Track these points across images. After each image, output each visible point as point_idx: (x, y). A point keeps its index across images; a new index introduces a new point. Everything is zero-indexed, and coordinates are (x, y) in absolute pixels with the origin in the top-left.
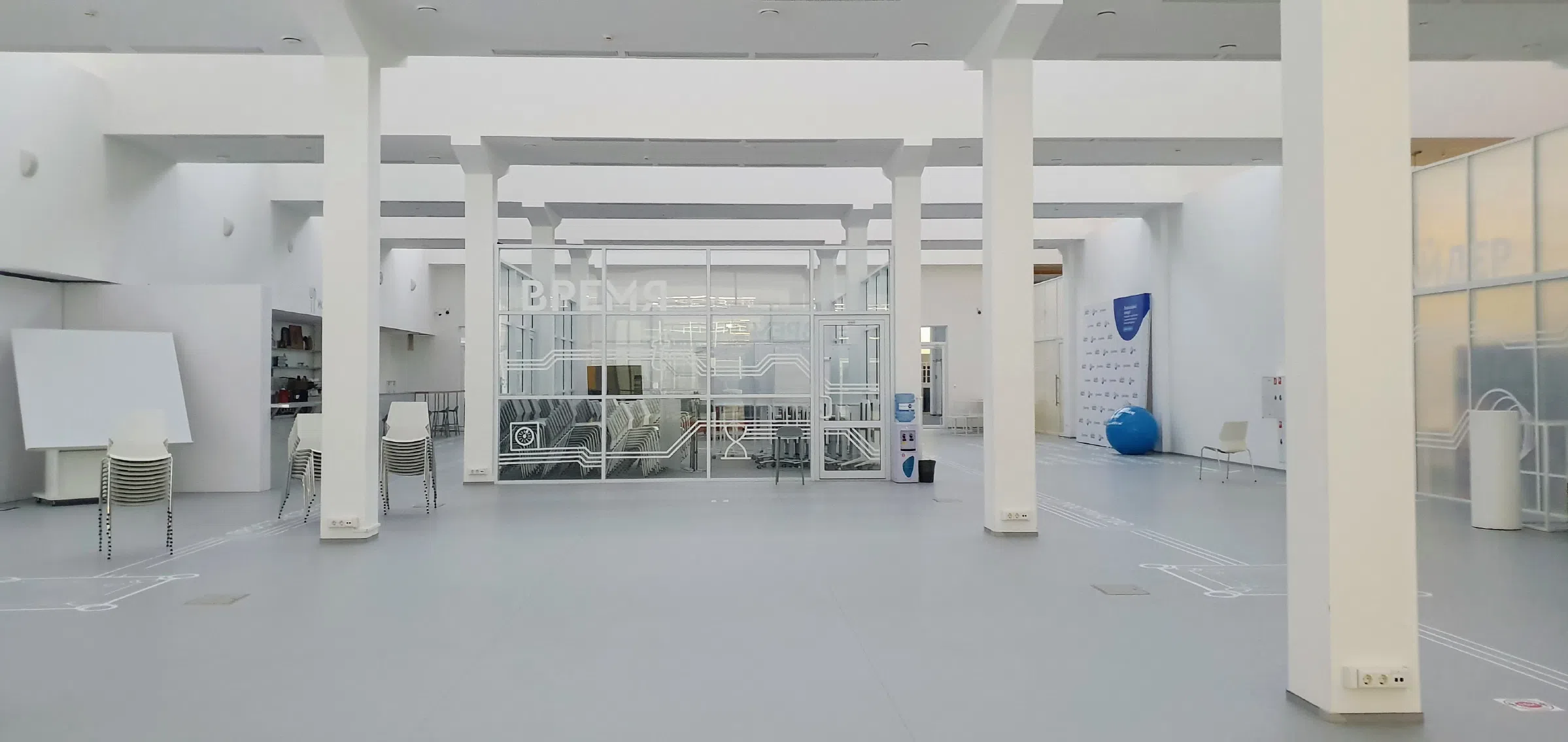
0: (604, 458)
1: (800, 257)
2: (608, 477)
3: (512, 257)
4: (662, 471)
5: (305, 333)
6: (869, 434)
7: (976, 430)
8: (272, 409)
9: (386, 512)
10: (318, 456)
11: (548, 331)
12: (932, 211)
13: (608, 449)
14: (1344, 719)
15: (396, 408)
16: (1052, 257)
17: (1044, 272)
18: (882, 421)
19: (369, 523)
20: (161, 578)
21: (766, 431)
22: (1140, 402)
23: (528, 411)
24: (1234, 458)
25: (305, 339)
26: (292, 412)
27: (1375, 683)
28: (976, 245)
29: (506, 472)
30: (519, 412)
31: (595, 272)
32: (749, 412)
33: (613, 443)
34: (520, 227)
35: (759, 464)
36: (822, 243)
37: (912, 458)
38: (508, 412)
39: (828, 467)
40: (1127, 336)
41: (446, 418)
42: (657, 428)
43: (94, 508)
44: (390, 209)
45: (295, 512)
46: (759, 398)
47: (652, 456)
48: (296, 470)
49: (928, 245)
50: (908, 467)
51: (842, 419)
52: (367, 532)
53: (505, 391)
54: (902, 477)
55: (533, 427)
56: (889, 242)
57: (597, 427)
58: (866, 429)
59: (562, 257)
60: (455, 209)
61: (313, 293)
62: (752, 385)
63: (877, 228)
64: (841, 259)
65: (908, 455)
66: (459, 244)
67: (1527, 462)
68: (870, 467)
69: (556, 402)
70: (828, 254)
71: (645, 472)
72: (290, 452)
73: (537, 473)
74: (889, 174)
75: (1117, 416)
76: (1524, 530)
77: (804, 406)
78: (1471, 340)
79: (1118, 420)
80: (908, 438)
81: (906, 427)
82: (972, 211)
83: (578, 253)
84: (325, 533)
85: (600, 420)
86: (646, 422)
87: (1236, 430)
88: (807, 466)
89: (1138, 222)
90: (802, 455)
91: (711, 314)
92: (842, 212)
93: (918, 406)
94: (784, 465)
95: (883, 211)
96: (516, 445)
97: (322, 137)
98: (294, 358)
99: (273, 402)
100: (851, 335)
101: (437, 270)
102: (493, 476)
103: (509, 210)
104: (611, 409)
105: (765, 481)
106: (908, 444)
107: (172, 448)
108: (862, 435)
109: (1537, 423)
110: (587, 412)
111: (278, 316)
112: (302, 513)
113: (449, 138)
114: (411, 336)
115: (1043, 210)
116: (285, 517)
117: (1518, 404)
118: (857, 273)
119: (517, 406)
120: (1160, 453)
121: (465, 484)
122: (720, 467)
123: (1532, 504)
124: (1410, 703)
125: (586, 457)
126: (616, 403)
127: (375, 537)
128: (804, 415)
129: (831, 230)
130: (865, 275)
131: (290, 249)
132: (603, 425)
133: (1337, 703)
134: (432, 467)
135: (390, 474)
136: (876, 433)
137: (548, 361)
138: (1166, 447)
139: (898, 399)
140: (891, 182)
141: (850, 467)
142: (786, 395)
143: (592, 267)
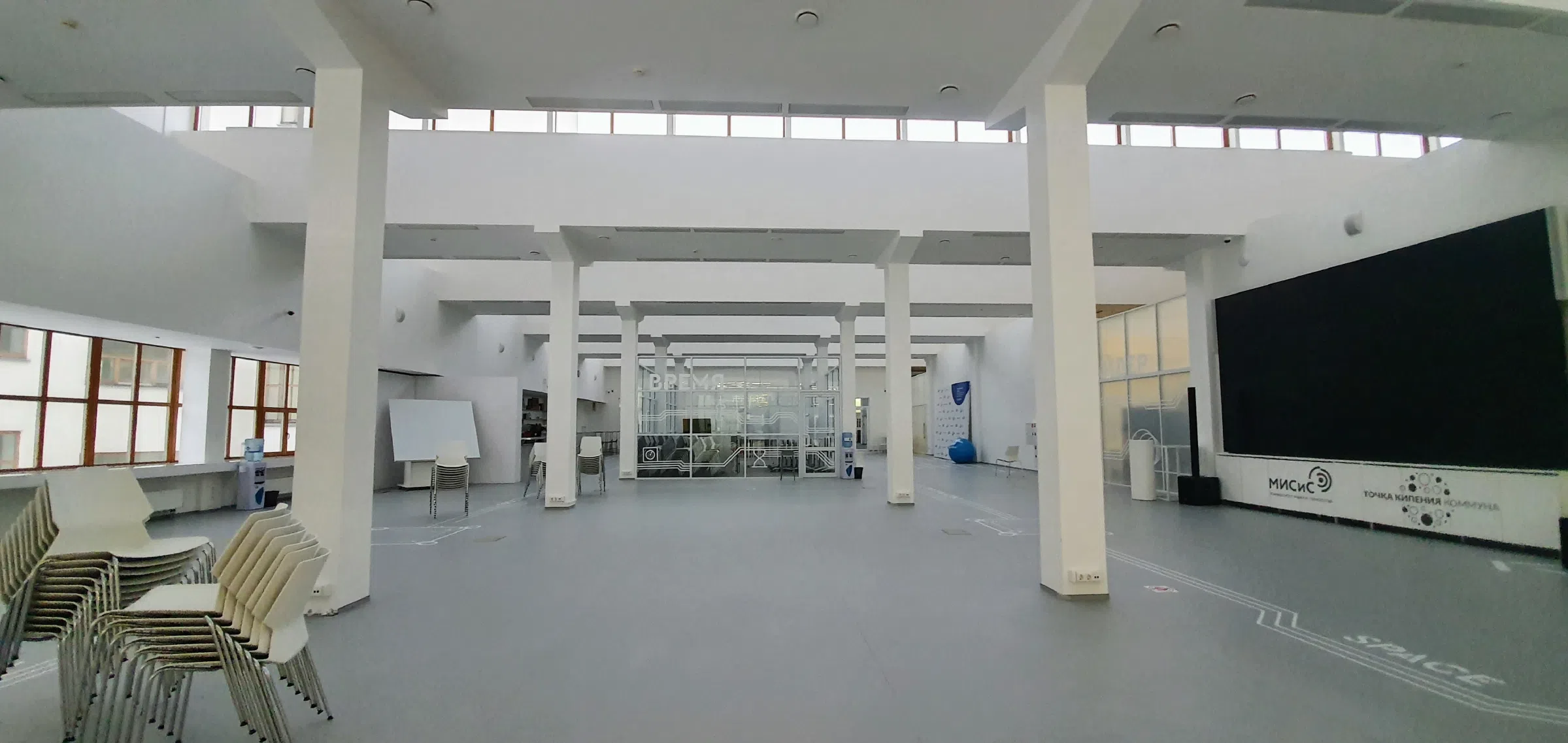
0: (691, 466)
1: (793, 362)
2: (693, 476)
3: (645, 362)
4: (721, 473)
5: (540, 401)
6: (830, 454)
7: (884, 452)
8: (522, 441)
9: (579, 494)
10: (544, 464)
11: (663, 402)
12: (860, 339)
13: (693, 462)
14: (1070, 598)
15: (585, 439)
16: (921, 363)
17: (916, 371)
18: (836, 447)
19: (571, 499)
20: (463, 528)
21: (776, 452)
22: (966, 437)
23: (652, 442)
24: (1013, 465)
25: (540, 405)
26: (532, 442)
27: (1085, 579)
28: (882, 356)
29: (641, 473)
30: (648, 442)
31: (687, 370)
32: (767, 443)
33: (696, 459)
34: (650, 347)
35: (771, 470)
36: (805, 355)
37: (851, 466)
38: (642, 442)
39: (808, 471)
40: (959, 403)
41: (611, 446)
42: (718, 451)
44: (583, 338)
45: (533, 492)
46: (773, 435)
47: (716, 466)
48: (533, 471)
49: (858, 356)
50: (849, 471)
51: (815, 446)
52: (569, 503)
53: (641, 431)
54: (846, 475)
55: (655, 450)
56: (839, 355)
57: (687, 450)
58: (827, 452)
59: (671, 362)
60: (617, 338)
61: (545, 381)
62: (767, 428)
63: (833, 348)
64: (814, 363)
65: (849, 464)
66: (618, 356)
67: (1158, 466)
68: (830, 471)
69: (667, 437)
70: (807, 360)
71: (713, 473)
72: (530, 463)
73: (658, 474)
74: (838, 320)
75: (954, 444)
76: (1157, 501)
77: (796, 440)
78: (1129, 404)
79: (955, 445)
80: (849, 455)
81: (848, 450)
82: (880, 339)
83: (679, 361)
84: (548, 504)
85: (689, 447)
86: (713, 448)
87: (1013, 451)
88: (797, 471)
89: (963, 345)
90: (794, 465)
91: (747, 392)
92: (814, 339)
93: (854, 439)
94: (785, 471)
95: (836, 339)
96: (646, 460)
97: (549, 302)
98: (534, 415)
99: (522, 437)
100: (820, 402)
101: (607, 368)
102: (635, 476)
103: (644, 338)
104: (695, 441)
105: (775, 479)
106: (849, 459)
107: (469, 460)
108: (825, 455)
109: (1162, 447)
110: (683, 443)
111: (526, 393)
112: (536, 494)
113: (614, 302)
114: (594, 403)
115: (916, 340)
116: (527, 496)
117: (1153, 437)
118: (823, 371)
119: (646, 439)
120: (976, 463)
121: (620, 479)
122: (751, 472)
123: (1161, 488)
124: (1103, 589)
125: (682, 466)
126: (697, 438)
127: (573, 507)
128: (795, 444)
129: (809, 349)
130: (827, 371)
131: (533, 359)
132: (690, 449)
133: (1066, 590)
134: (603, 470)
135: (582, 474)
136: (833, 453)
137: (663, 416)
138: (979, 460)
139: (844, 435)
140: (839, 324)
141: (819, 471)
142: (785, 434)
143: (685, 367)
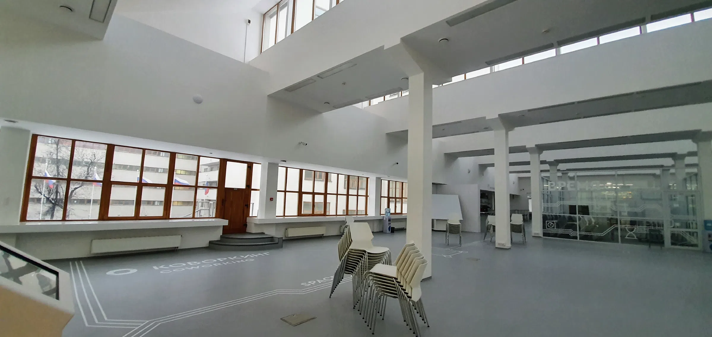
0: (578, 233)
1: (652, 171)
2: (580, 239)
4: (601, 239)
5: (486, 195)
6: (692, 234)
8: (481, 213)
9: (512, 243)
10: (494, 227)
11: (556, 196)
15: (513, 215)
18: (698, 229)
19: (509, 245)
20: (460, 251)
21: (643, 230)
23: (551, 217)
26: (486, 215)
29: (545, 234)
30: (548, 218)
33: (581, 229)
34: (546, 167)
35: (640, 240)
36: (662, 166)
38: (545, 218)
39: (673, 244)
42: (598, 226)
43: (445, 233)
44: (511, 164)
45: (488, 239)
46: (639, 219)
47: (597, 234)
48: (488, 228)
51: (679, 228)
52: (508, 247)
53: (544, 212)
54: (709, 250)
55: (553, 223)
56: (697, 165)
57: (575, 224)
58: (690, 232)
59: (560, 174)
60: (528, 163)
61: (491, 186)
62: (634, 214)
63: (691, 160)
64: (673, 171)
66: (529, 172)
68: (693, 246)
69: (560, 216)
70: (666, 169)
71: (594, 239)
72: (486, 224)
73: (555, 235)
74: (695, 142)
77: (661, 222)
81: (710, 232)
84: (497, 246)
85: (576, 222)
86: (593, 224)
88: (663, 243)
90: (660, 239)
94: (653, 242)
95: (692, 154)
96: (548, 227)
97: (494, 149)
98: (483, 201)
101: (520, 179)
102: (541, 235)
103: (543, 162)
104: (580, 219)
107: (461, 221)
108: (688, 234)
110: (572, 219)
111: (481, 191)
112: (490, 239)
113: (525, 146)
114: (513, 195)
116: (486, 240)
118: (681, 176)
119: (548, 216)
121: (533, 236)
122: (624, 241)
125: (571, 232)
126: (581, 217)
127: (510, 248)
128: (661, 225)
131: (483, 175)
132: (578, 223)
134: (524, 231)
135: (513, 233)
136: (695, 234)
137: (556, 204)
139: (706, 222)
140: (696, 144)
141: (684, 245)
142: (651, 218)
143: (569, 177)
